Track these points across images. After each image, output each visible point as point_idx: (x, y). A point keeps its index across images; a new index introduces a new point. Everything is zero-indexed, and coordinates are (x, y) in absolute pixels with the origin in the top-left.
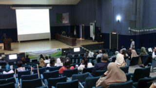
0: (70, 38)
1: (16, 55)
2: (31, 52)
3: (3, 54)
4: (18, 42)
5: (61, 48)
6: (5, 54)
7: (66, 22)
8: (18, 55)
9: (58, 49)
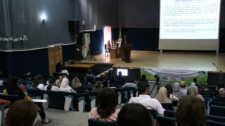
1: (126, 71)
4: (159, 50)
5: (206, 71)
9: (200, 72)
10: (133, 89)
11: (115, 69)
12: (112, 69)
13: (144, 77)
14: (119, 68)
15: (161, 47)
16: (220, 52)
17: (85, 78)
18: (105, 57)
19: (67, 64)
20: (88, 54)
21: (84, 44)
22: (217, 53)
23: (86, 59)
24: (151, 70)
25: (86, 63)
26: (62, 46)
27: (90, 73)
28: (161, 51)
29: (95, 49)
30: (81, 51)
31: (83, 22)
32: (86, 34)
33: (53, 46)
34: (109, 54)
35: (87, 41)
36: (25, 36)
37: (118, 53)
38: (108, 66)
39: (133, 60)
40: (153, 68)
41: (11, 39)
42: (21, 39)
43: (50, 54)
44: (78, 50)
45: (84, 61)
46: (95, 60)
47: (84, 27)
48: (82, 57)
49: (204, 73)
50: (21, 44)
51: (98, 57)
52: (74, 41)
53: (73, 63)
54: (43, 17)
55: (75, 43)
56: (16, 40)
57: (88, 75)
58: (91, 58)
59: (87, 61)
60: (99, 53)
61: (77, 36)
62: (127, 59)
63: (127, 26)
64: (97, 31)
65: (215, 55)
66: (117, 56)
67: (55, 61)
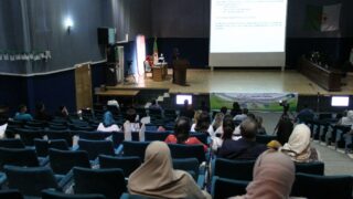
0: (326, 70)
1: (190, 97)
2: (223, 94)
3: (167, 91)
4: (209, 68)
5: (296, 94)
6: (171, 91)
7: (329, 27)
8: (194, 97)
11: (173, 96)
12: (166, 95)
16: (286, 68)
19: (99, 92)
21: (118, 61)
22: (283, 69)
23: (120, 83)
26: (92, 66)
28: (212, 69)
30: (115, 72)
32: (119, 48)
33: (80, 65)
34: (150, 75)
36: (48, 52)
41: (32, 57)
42: (43, 56)
44: (112, 70)
49: (293, 96)
50: (43, 64)
52: (104, 58)
53: (106, 90)
54: (68, 22)
55: (106, 60)
56: (37, 58)
64: (129, 42)
65: (280, 71)
67: (83, 88)
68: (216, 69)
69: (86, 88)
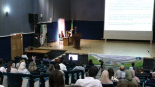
1: (77, 56)
4: (104, 40)
9: (137, 58)
10: (81, 71)
11: (67, 55)
12: (64, 54)
13: (91, 61)
14: (71, 54)
15: (105, 37)
16: (153, 42)
17: (42, 62)
18: (59, 44)
19: (27, 50)
20: (45, 42)
21: (42, 33)
22: (151, 42)
23: (43, 46)
24: (97, 55)
25: (43, 49)
26: (23, 35)
27: (46, 58)
28: (106, 40)
29: (51, 38)
30: (39, 39)
31: (41, 15)
32: (43, 25)
33: (15, 35)
34: (62, 42)
35: (44, 30)
37: (70, 41)
38: (62, 52)
39: (83, 47)
40: (98, 54)
43: (12, 41)
44: (37, 38)
45: (41, 48)
46: (51, 47)
47: (42, 19)
48: (40, 44)
49: (140, 58)
51: (53, 44)
53: (32, 49)
55: (34, 32)
57: (44, 59)
58: (47, 45)
59: (44, 48)
60: (55, 41)
61: (35, 26)
62: (78, 47)
63: (77, 20)
64: (52, 23)
65: (150, 44)
66: (69, 44)
67: (17, 47)
68: (108, 40)
69: (19, 48)
